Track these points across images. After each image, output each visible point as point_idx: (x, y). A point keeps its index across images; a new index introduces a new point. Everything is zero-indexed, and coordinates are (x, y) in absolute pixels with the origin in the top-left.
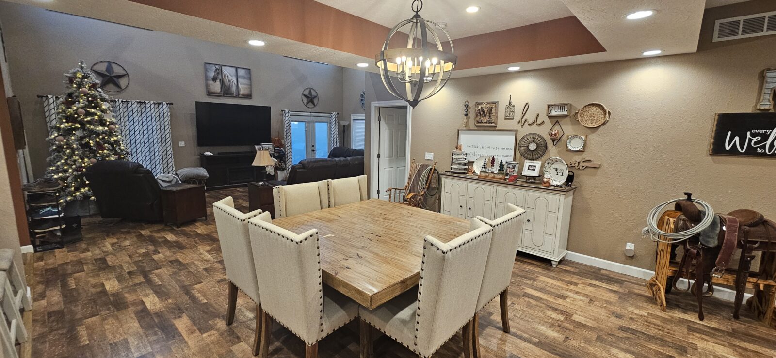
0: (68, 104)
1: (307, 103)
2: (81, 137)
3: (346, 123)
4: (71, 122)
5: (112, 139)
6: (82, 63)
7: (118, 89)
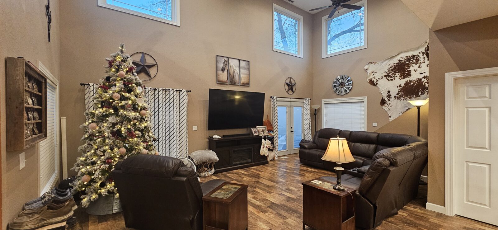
0: (105, 88)
1: (288, 90)
2: (113, 124)
3: (317, 107)
4: (106, 108)
5: (143, 125)
6: (122, 46)
7: (148, 78)
